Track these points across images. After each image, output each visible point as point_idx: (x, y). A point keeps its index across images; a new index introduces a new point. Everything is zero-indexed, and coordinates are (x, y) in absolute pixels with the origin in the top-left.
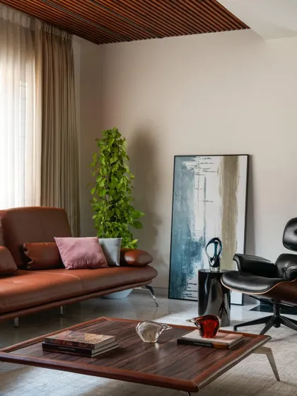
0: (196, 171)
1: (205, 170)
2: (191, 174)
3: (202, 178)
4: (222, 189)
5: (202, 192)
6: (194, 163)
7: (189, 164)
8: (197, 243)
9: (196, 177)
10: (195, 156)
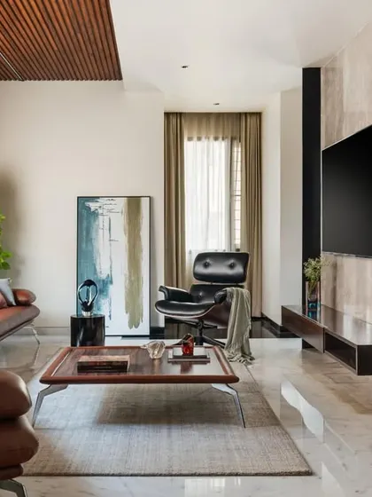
0: (100, 211)
1: (110, 211)
2: (95, 214)
3: (106, 219)
4: (127, 228)
5: (107, 232)
6: (98, 204)
7: (93, 206)
8: (103, 281)
9: (100, 217)
10: (98, 197)
